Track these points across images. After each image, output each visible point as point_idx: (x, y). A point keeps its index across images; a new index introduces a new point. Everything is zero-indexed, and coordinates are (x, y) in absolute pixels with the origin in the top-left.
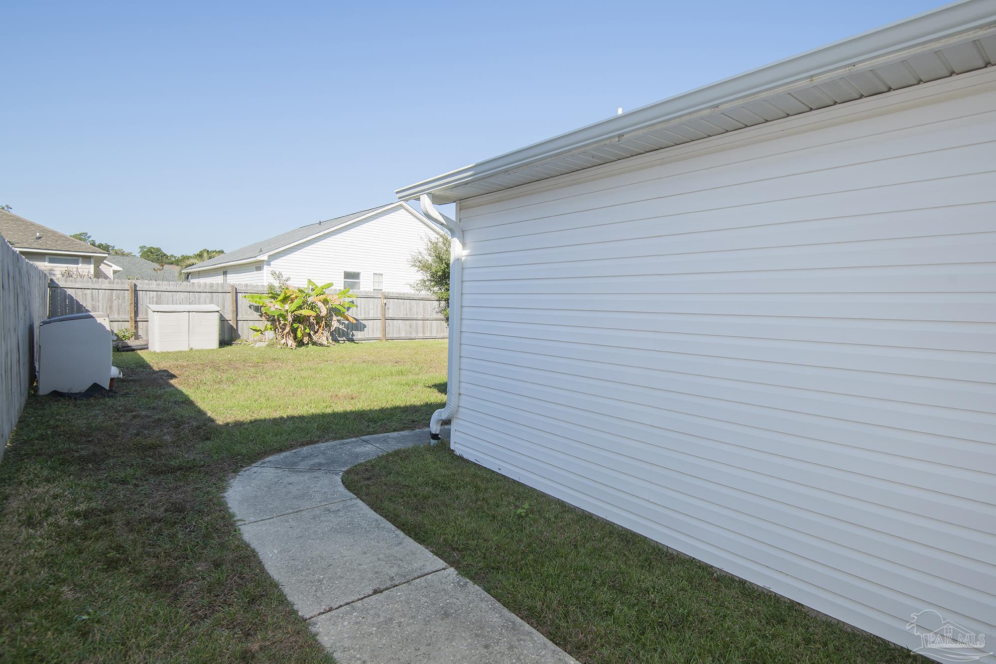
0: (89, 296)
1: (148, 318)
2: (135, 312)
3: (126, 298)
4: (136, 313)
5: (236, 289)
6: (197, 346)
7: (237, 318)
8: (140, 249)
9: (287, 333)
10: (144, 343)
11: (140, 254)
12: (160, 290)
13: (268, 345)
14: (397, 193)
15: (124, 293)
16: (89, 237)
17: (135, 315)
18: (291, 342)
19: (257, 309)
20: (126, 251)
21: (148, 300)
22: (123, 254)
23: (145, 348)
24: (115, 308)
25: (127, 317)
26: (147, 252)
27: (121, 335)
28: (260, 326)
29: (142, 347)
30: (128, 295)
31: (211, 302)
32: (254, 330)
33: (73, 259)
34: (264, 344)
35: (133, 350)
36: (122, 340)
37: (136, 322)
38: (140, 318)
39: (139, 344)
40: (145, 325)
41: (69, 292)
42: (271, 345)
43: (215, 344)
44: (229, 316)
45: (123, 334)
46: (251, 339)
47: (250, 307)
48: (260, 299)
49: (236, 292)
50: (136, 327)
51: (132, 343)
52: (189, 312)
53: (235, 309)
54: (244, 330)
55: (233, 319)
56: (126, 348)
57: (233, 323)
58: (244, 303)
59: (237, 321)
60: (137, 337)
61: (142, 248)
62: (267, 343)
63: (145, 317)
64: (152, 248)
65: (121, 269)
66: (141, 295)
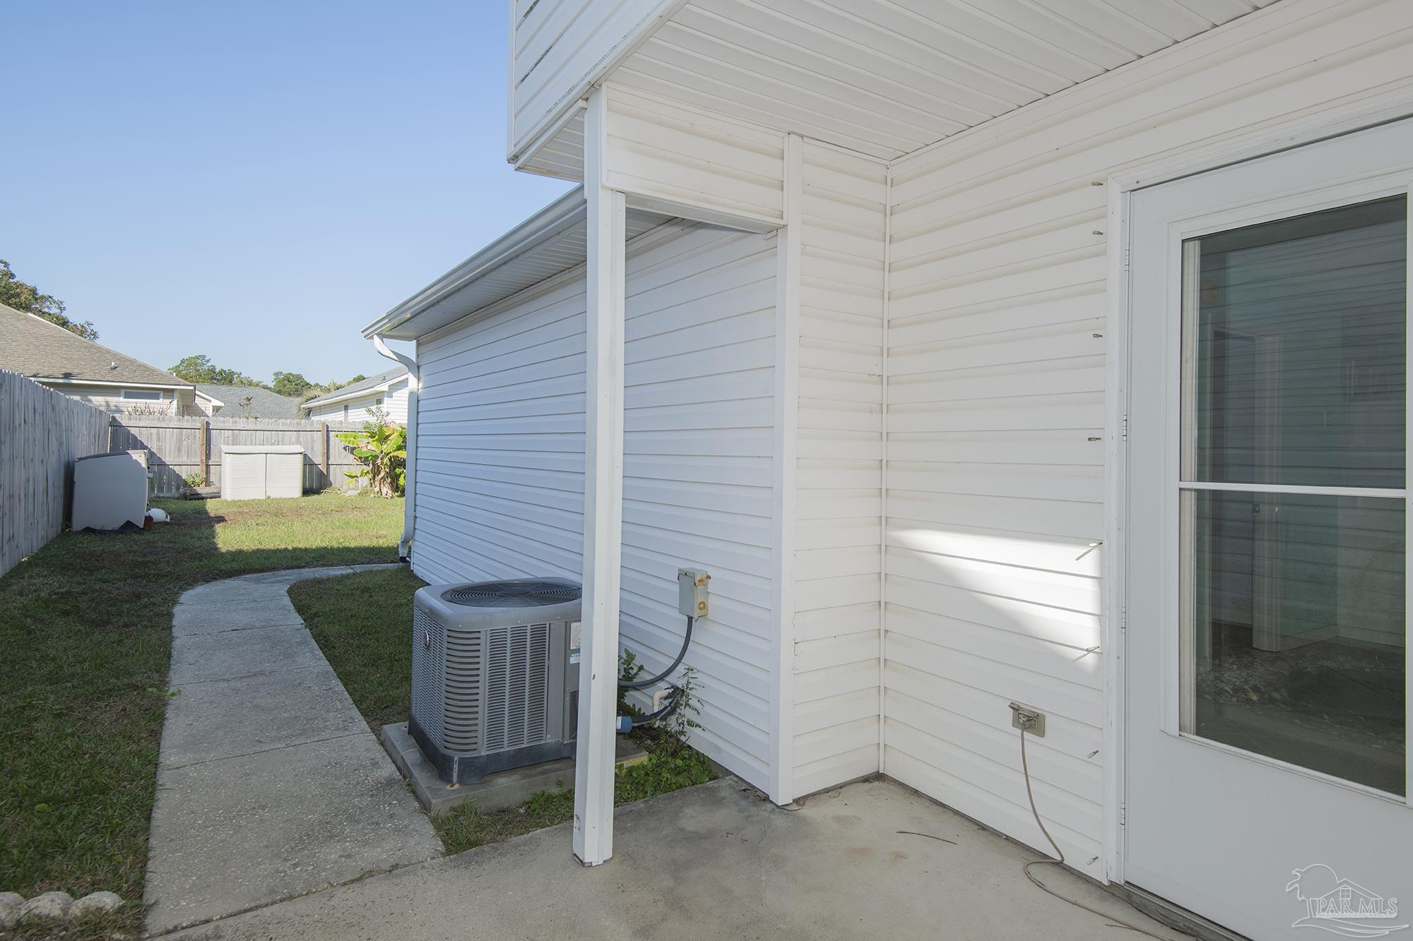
0: (155, 436)
1: (221, 462)
2: (206, 454)
3: (197, 438)
4: (208, 456)
5: (327, 426)
6: (275, 494)
7: (328, 462)
8: (274, 377)
9: (382, 478)
10: (216, 491)
11: (274, 384)
12: (237, 428)
13: (359, 494)
14: (362, 332)
15: (195, 433)
16: (208, 361)
17: (206, 458)
18: (386, 489)
19: (352, 450)
20: (255, 380)
21: (222, 441)
22: (250, 384)
23: (217, 496)
24: (184, 450)
25: (198, 461)
26: (284, 380)
27: (190, 480)
28: (356, 470)
29: (214, 495)
30: (199, 435)
31: (298, 442)
32: (350, 476)
33: (153, 394)
34: (355, 493)
35: (203, 498)
36: (191, 487)
37: (208, 466)
38: (212, 462)
39: (210, 491)
40: (218, 469)
41: (133, 431)
42: (364, 493)
43: (297, 492)
44: (318, 459)
45: (192, 480)
46: (345, 487)
47: (345, 448)
48: (354, 438)
49: (328, 431)
50: (208, 472)
51: (202, 490)
52: (266, 454)
53: (325, 451)
54: (336, 475)
55: (323, 463)
56: (195, 497)
57: (323, 467)
58: (337, 444)
59: (328, 465)
60: (207, 482)
61: (277, 374)
62: (359, 491)
63: (217, 460)
64: (291, 374)
65: (223, 405)
66: (214, 435)
